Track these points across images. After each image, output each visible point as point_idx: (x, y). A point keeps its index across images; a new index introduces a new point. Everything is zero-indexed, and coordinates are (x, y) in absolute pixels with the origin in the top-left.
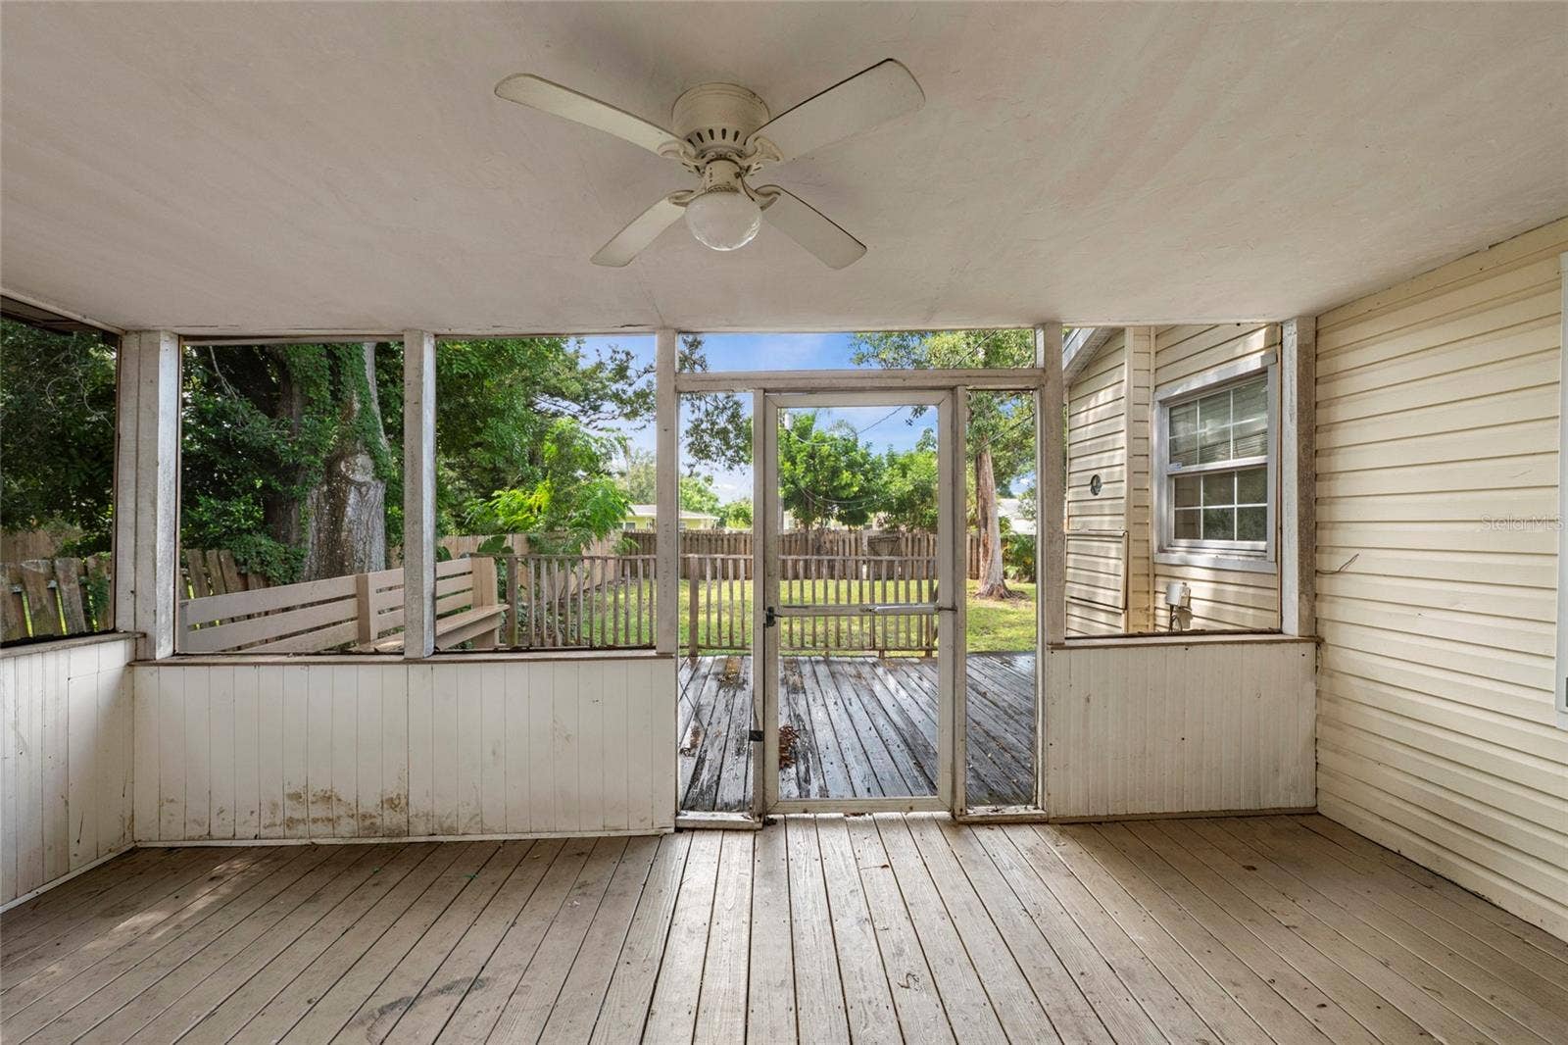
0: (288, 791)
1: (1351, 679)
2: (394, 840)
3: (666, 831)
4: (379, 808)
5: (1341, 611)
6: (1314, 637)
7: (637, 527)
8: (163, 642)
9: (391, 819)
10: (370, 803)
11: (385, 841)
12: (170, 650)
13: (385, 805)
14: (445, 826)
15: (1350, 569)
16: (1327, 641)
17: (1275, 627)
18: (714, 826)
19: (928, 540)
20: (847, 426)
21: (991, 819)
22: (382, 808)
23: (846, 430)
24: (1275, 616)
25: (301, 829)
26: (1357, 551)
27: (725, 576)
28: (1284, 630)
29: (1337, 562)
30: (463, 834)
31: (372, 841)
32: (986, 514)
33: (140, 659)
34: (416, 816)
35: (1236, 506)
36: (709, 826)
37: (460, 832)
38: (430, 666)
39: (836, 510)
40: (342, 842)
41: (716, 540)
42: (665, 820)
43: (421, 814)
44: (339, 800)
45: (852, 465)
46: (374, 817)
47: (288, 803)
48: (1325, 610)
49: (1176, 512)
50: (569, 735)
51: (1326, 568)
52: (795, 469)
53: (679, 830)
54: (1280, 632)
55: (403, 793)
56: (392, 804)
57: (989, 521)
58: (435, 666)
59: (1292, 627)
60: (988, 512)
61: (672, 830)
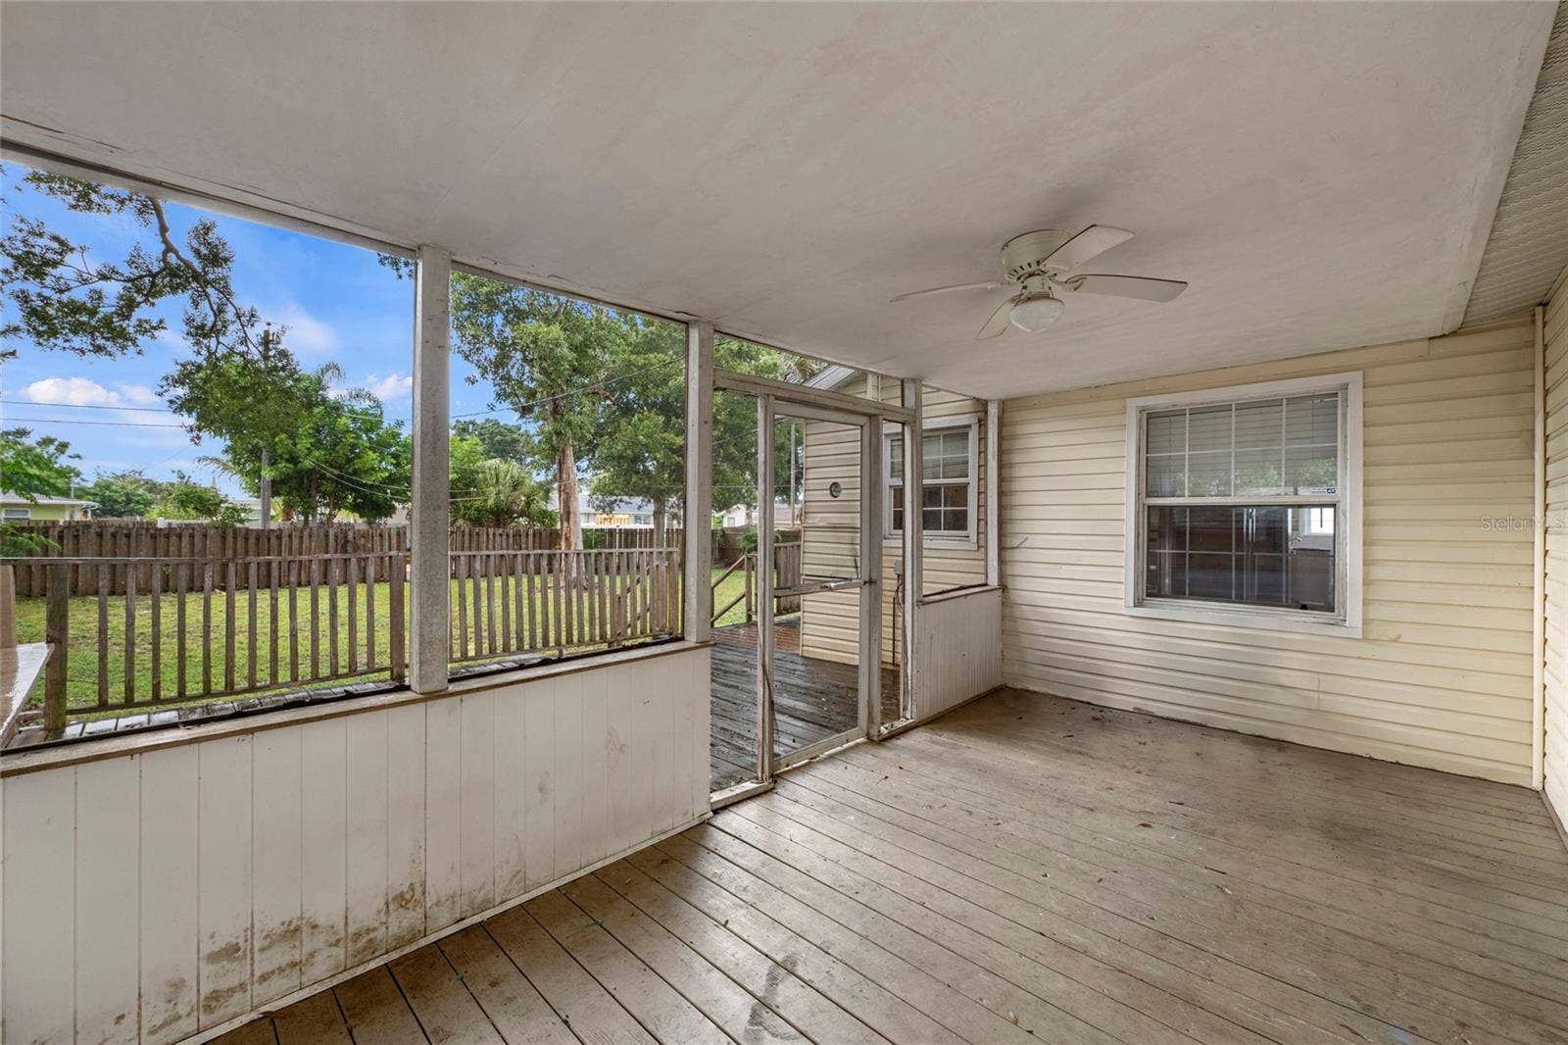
0: (208, 948)
1: (1023, 607)
2: (408, 950)
3: (706, 816)
4: (382, 915)
5: (1018, 569)
6: (1003, 587)
9: (401, 922)
10: (366, 913)
11: (395, 955)
13: (391, 908)
14: (479, 900)
15: (1023, 546)
16: (1010, 587)
17: (983, 582)
18: (740, 798)
19: (488, 535)
20: (369, 396)
21: (894, 733)
22: (388, 911)
23: (367, 402)
24: (983, 576)
25: (235, 1002)
26: (1025, 536)
28: (989, 583)
29: (1016, 542)
30: (501, 903)
31: (372, 965)
32: (569, 507)
34: (438, 904)
35: (942, 508)
36: (736, 800)
37: (498, 900)
38: (459, 697)
39: (350, 498)
40: (319, 989)
42: (702, 808)
43: (443, 900)
44: (315, 927)
45: (380, 446)
46: (374, 929)
47: (207, 969)
48: (1009, 570)
49: (895, 511)
50: (623, 745)
51: (1008, 545)
52: (295, 445)
53: (716, 811)
54: (985, 585)
55: (417, 881)
56: (402, 901)
57: (571, 516)
58: (464, 697)
59: (993, 581)
60: (571, 507)
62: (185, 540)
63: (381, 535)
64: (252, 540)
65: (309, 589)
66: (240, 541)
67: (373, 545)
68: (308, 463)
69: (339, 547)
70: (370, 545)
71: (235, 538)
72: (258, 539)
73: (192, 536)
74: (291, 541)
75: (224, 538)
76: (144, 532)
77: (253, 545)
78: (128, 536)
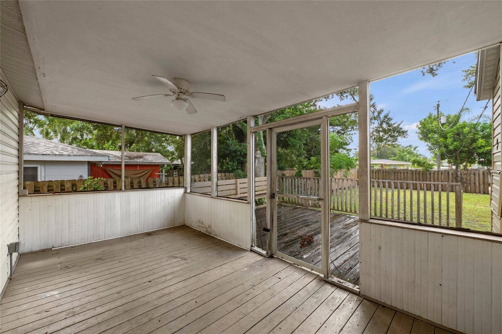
0: (199, 220)
7: (375, 168)
8: (188, 189)
11: (208, 234)
12: (190, 191)
14: (216, 234)
18: (258, 252)
21: (335, 284)
25: (200, 228)
27: (402, 187)
33: (185, 192)
34: (212, 230)
37: (218, 236)
38: (214, 199)
40: (204, 232)
41: (398, 173)
42: (249, 247)
44: (204, 224)
50: (232, 219)
53: (251, 251)
56: (210, 227)
61: (249, 250)
62: (402, 173)
63: (474, 174)
64: (421, 175)
65: (438, 192)
66: (417, 175)
67: (470, 178)
68: (451, 148)
69: (454, 178)
70: (469, 178)
71: (416, 174)
72: (423, 174)
73: (404, 173)
74: (434, 176)
75: (413, 173)
76: (392, 172)
77: (421, 176)
78: (389, 173)
